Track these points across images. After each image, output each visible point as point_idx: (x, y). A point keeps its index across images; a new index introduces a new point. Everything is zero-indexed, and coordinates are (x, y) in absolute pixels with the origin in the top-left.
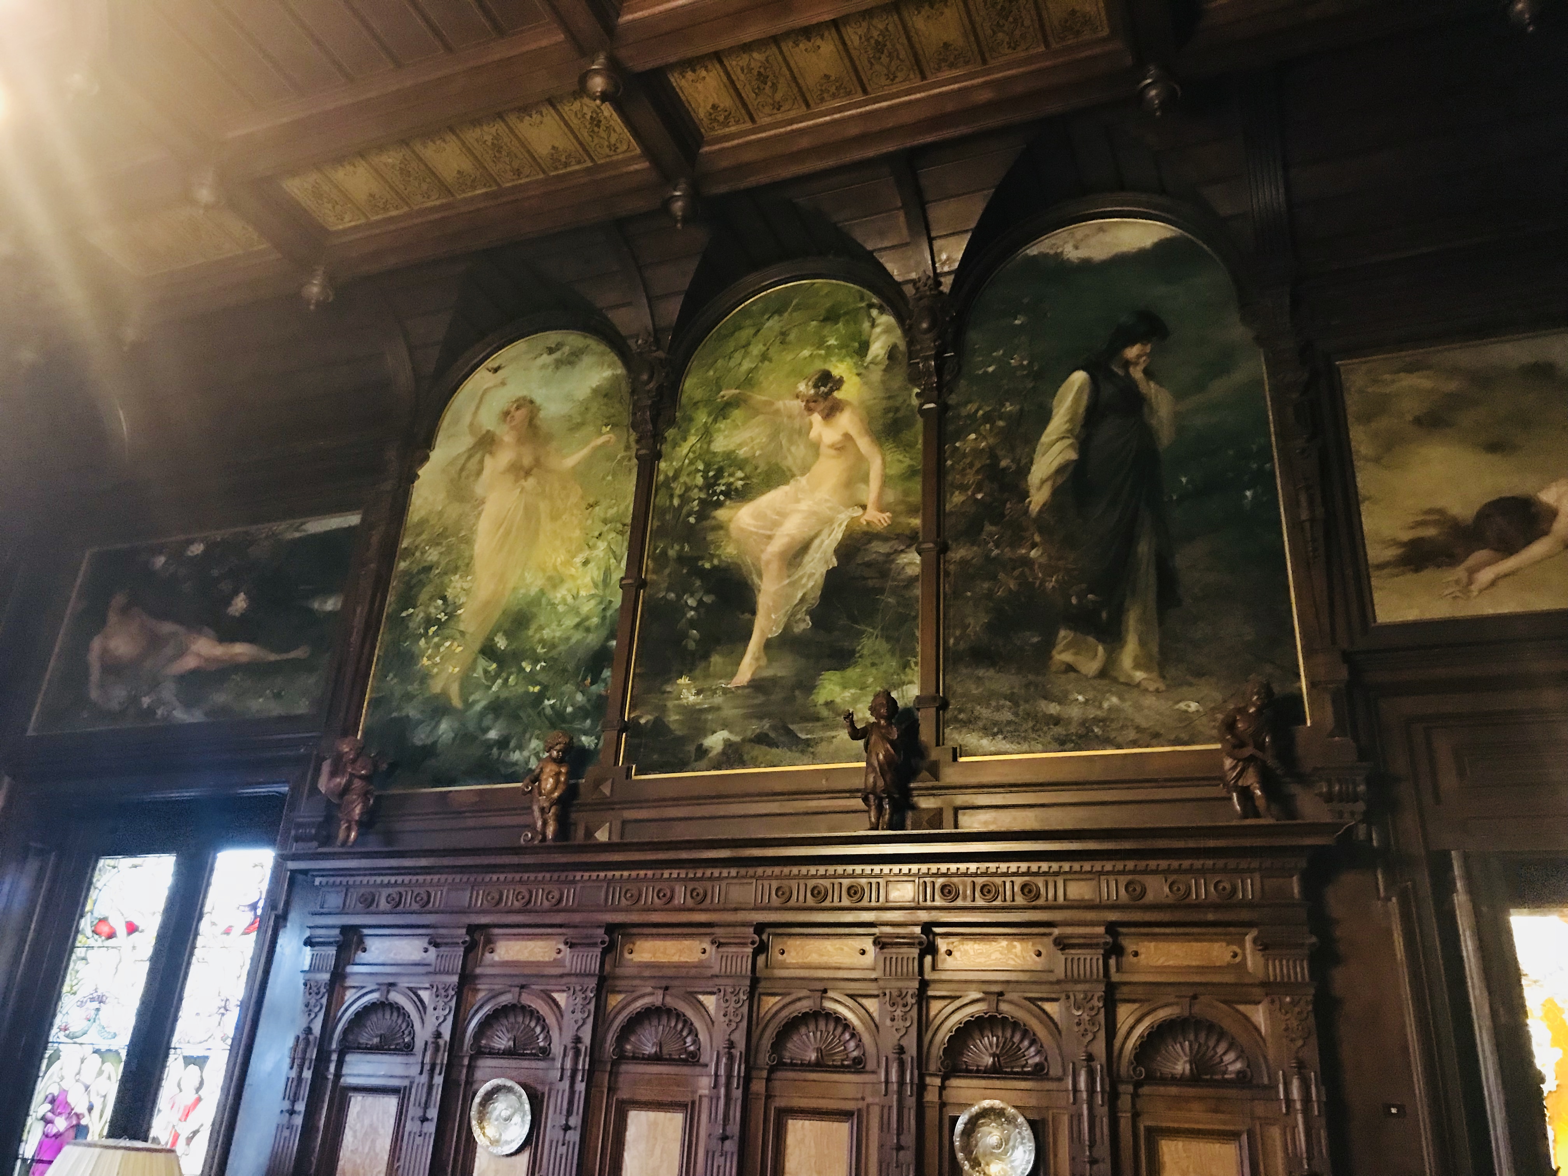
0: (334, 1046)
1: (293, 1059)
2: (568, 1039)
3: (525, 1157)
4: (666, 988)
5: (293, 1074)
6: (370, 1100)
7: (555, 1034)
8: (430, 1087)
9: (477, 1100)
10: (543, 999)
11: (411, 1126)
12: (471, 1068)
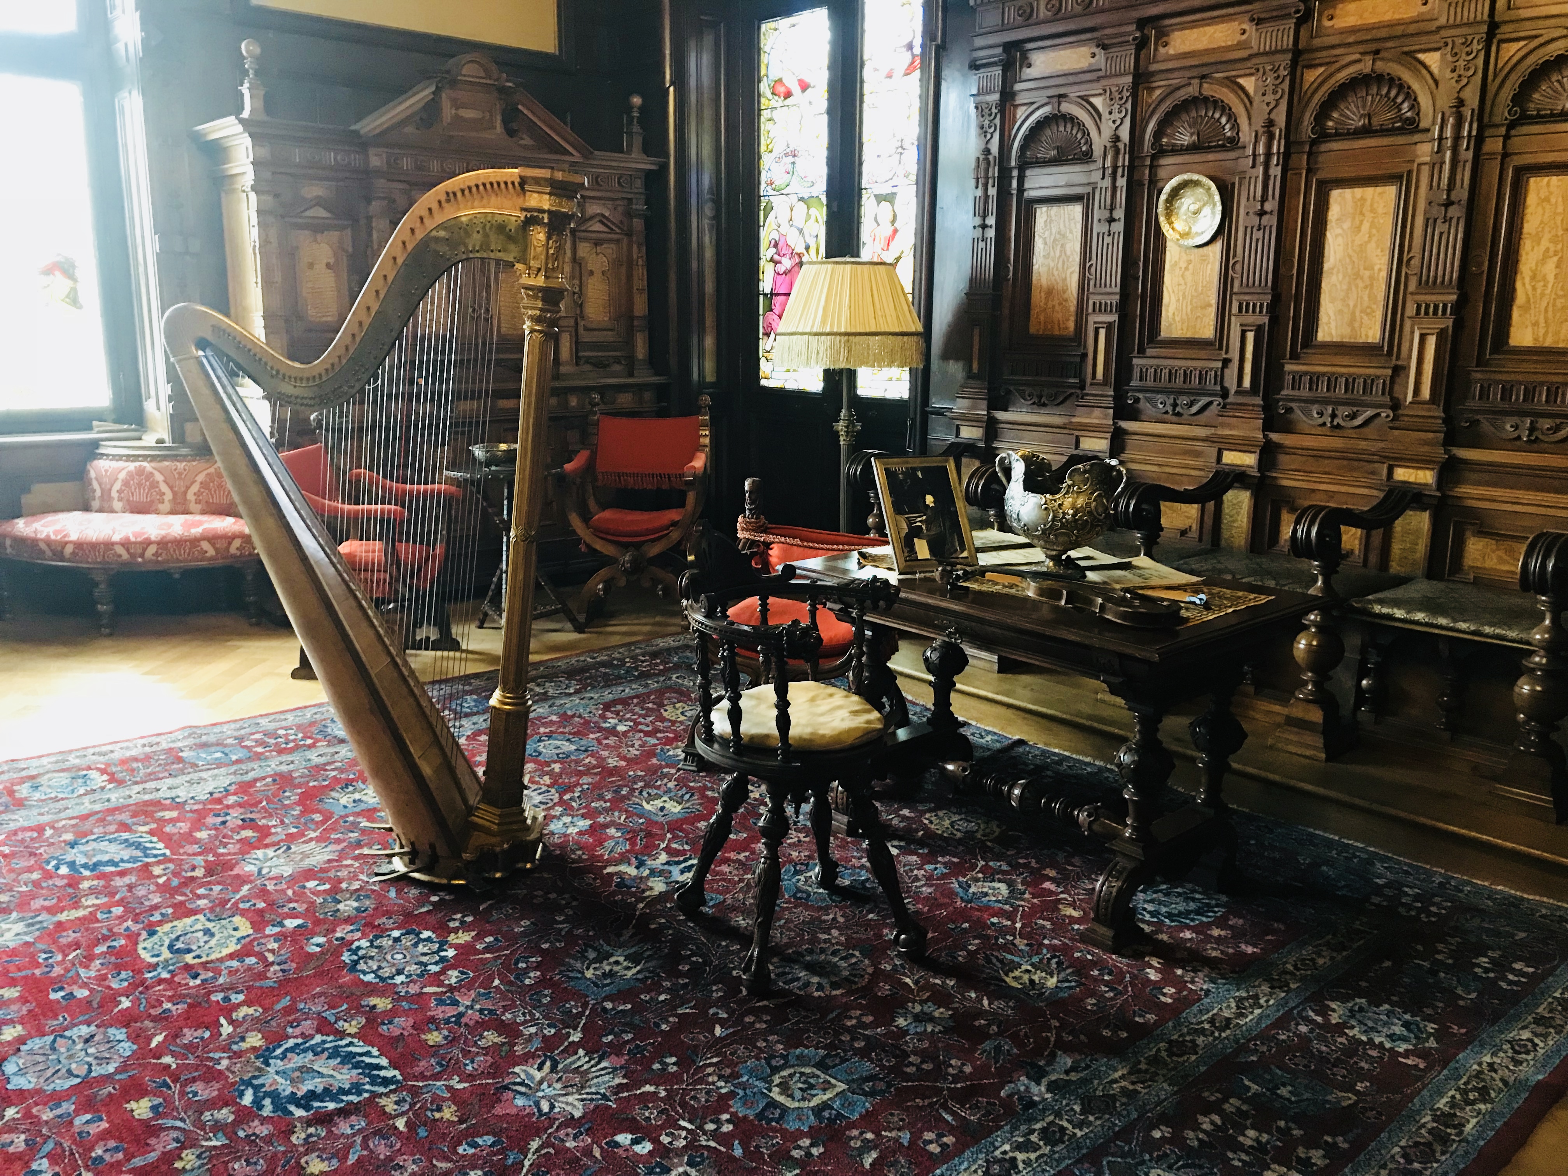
0: (1013, 164)
1: (977, 179)
2: (1259, 123)
3: (1217, 247)
4: (1377, 52)
5: (979, 192)
6: (1055, 210)
7: (1243, 121)
8: (1114, 188)
9: (1163, 197)
10: (1228, 87)
11: (1098, 228)
12: (1153, 168)
